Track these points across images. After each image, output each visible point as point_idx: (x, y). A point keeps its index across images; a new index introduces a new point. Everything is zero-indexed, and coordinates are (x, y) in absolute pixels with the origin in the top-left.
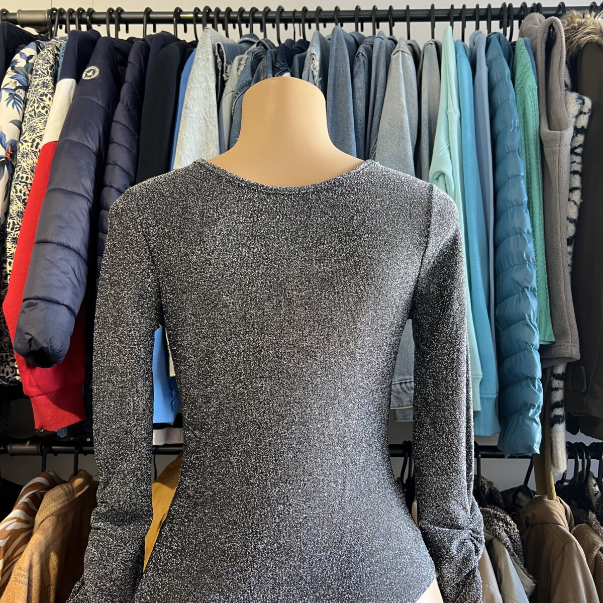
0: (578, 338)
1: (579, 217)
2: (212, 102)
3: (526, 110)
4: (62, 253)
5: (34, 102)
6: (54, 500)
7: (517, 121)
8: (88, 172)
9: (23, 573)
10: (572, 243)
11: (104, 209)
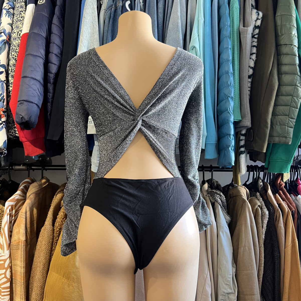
0: (250, 118)
1: (255, 66)
2: (95, 15)
3: (234, 18)
4: (33, 82)
5: (17, 15)
6: (34, 188)
7: (229, 23)
8: (43, 47)
9: (23, 214)
10: (251, 77)
11: (50, 63)
